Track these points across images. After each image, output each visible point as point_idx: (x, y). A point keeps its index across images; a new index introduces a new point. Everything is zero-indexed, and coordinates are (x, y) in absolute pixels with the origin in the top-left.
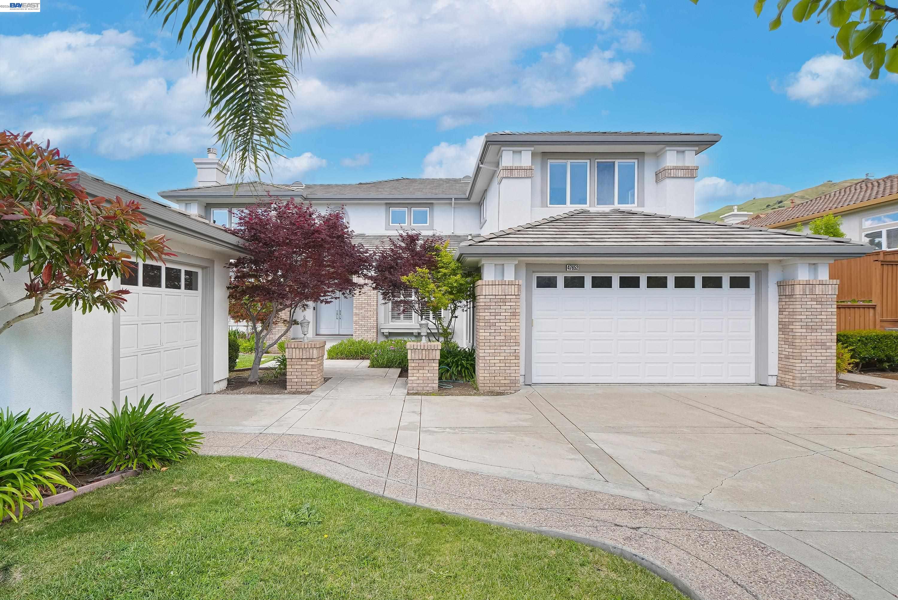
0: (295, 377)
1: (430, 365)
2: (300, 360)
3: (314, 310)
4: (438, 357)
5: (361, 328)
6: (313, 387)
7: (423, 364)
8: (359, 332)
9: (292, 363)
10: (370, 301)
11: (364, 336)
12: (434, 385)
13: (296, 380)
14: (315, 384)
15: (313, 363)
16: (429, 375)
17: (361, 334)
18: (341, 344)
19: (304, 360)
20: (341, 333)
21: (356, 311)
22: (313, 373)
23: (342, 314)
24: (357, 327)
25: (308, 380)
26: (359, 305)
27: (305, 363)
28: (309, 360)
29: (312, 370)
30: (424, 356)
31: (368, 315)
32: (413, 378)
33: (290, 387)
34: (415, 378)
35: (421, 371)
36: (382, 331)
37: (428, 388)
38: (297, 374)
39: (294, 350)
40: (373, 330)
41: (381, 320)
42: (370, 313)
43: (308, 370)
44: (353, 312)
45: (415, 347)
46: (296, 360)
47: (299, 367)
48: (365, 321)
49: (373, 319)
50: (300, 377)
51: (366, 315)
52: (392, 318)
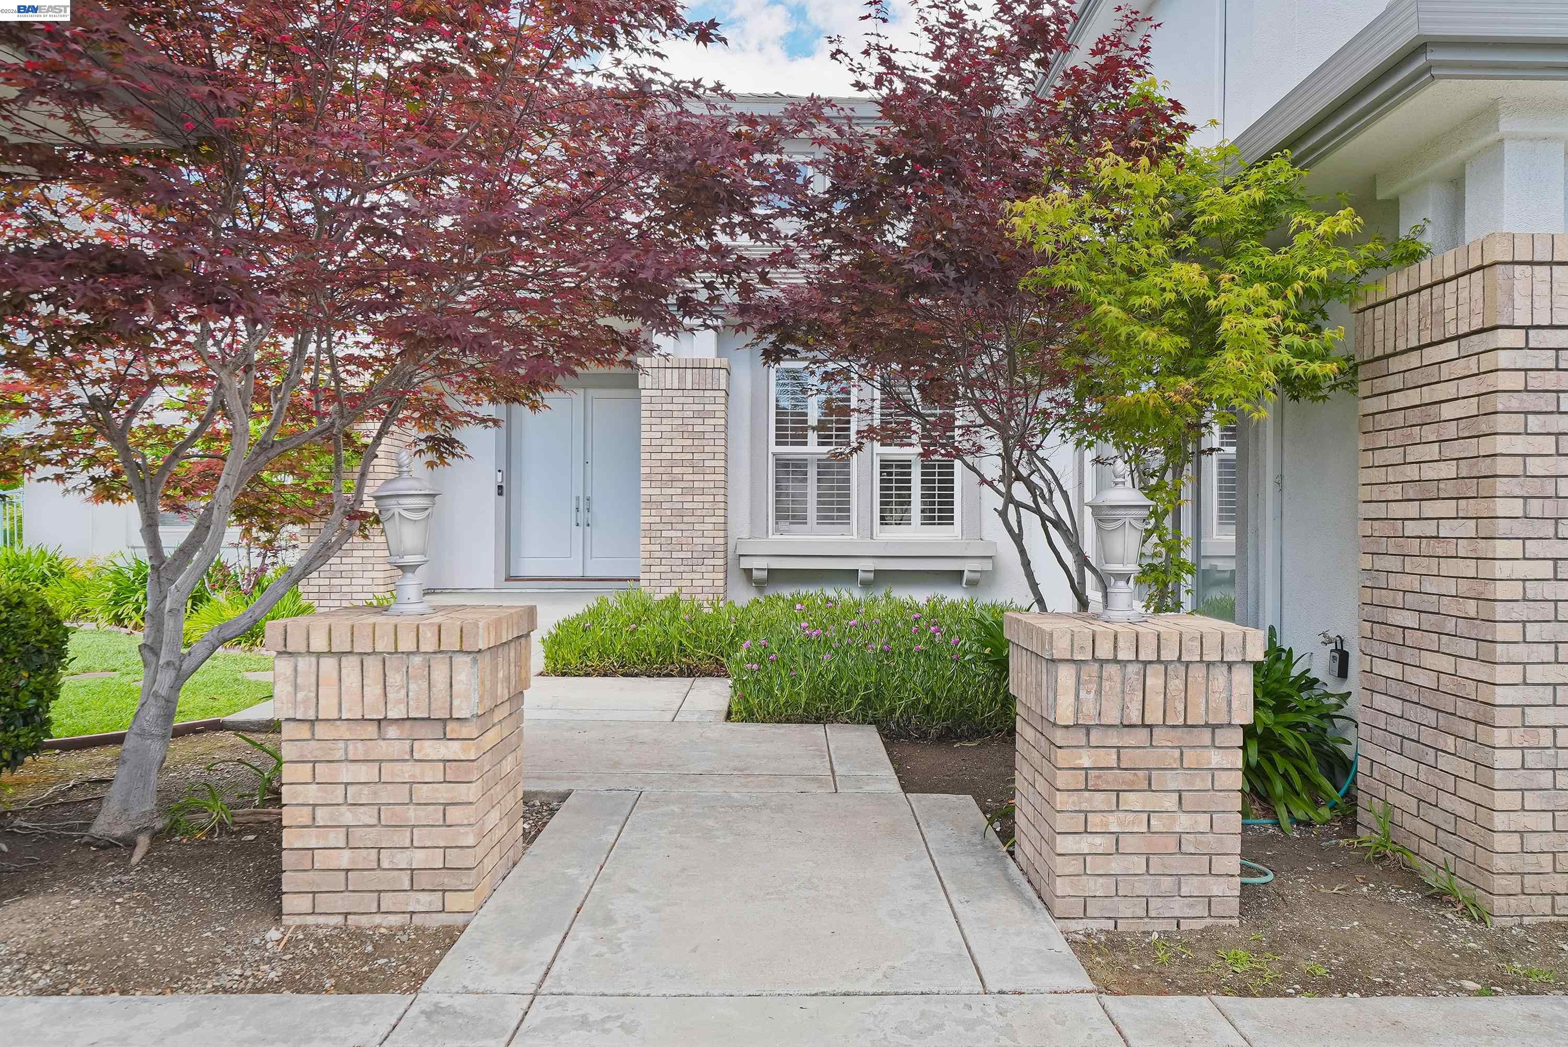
0: (336, 838)
1: (1190, 757)
2: (372, 729)
3: (500, 494)
4: (1245, 714)
5: (668, 555)
6: (454, 901)
7: (1149, 758)
8: (663, 569)
9: (312, 750)
10: (704, 456)
11: (679, 583)
12: (1217, 887)
13: (344, 859)
14: (468, 879)
15: (453, 750)
16: (1184, 822)
17: (670, 576)
18: (596, 614)
19: (392, 731)
20: (589, 574)
21: (651, 491)
22: (454, 814)
23: (594, 508)
24: (653, 548)
25: (419, 858)
26: (661, 470)
27: (399, 749)
28: (422, 730)
29: (444, 793)
30: (1155, 701)
31: (695, 505)
32: (1084, 844)
33: (304, 903)
34: (1098, 840)
35: (1132, 800)
36: (745, 563)
37: (1177, 908)
38: (347, 816)
39: (328, 664)
40: (711, 562)
41: (740, 526)
42: (701, 498)
43: (423, 793)
44: (639, 495)
45: (1104, 651)
46: (344, 731)
47: (365, 773)
48: (683, 527)
49: (713, 519)
50: (371, 837)
51: (686, 506)
52: (778, 518)
